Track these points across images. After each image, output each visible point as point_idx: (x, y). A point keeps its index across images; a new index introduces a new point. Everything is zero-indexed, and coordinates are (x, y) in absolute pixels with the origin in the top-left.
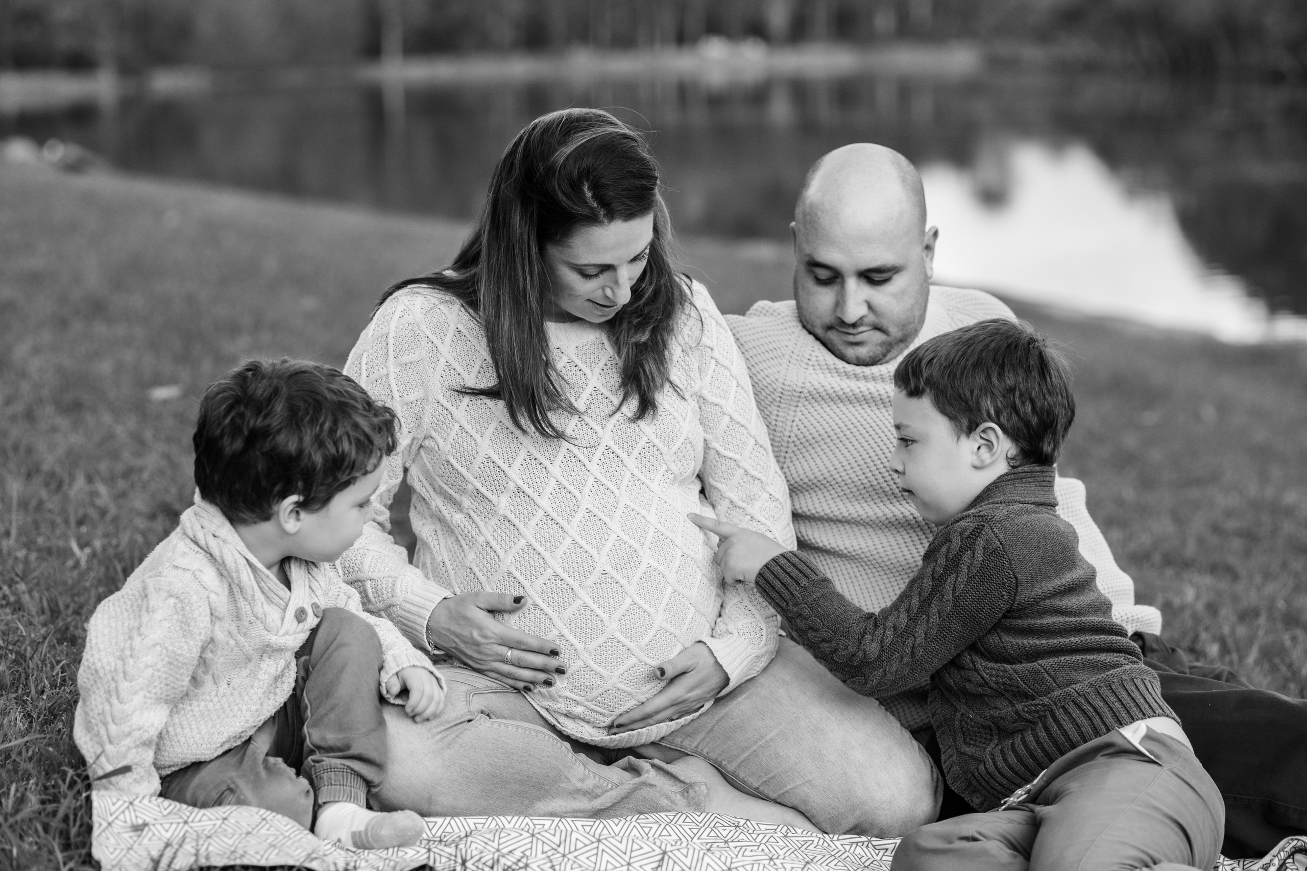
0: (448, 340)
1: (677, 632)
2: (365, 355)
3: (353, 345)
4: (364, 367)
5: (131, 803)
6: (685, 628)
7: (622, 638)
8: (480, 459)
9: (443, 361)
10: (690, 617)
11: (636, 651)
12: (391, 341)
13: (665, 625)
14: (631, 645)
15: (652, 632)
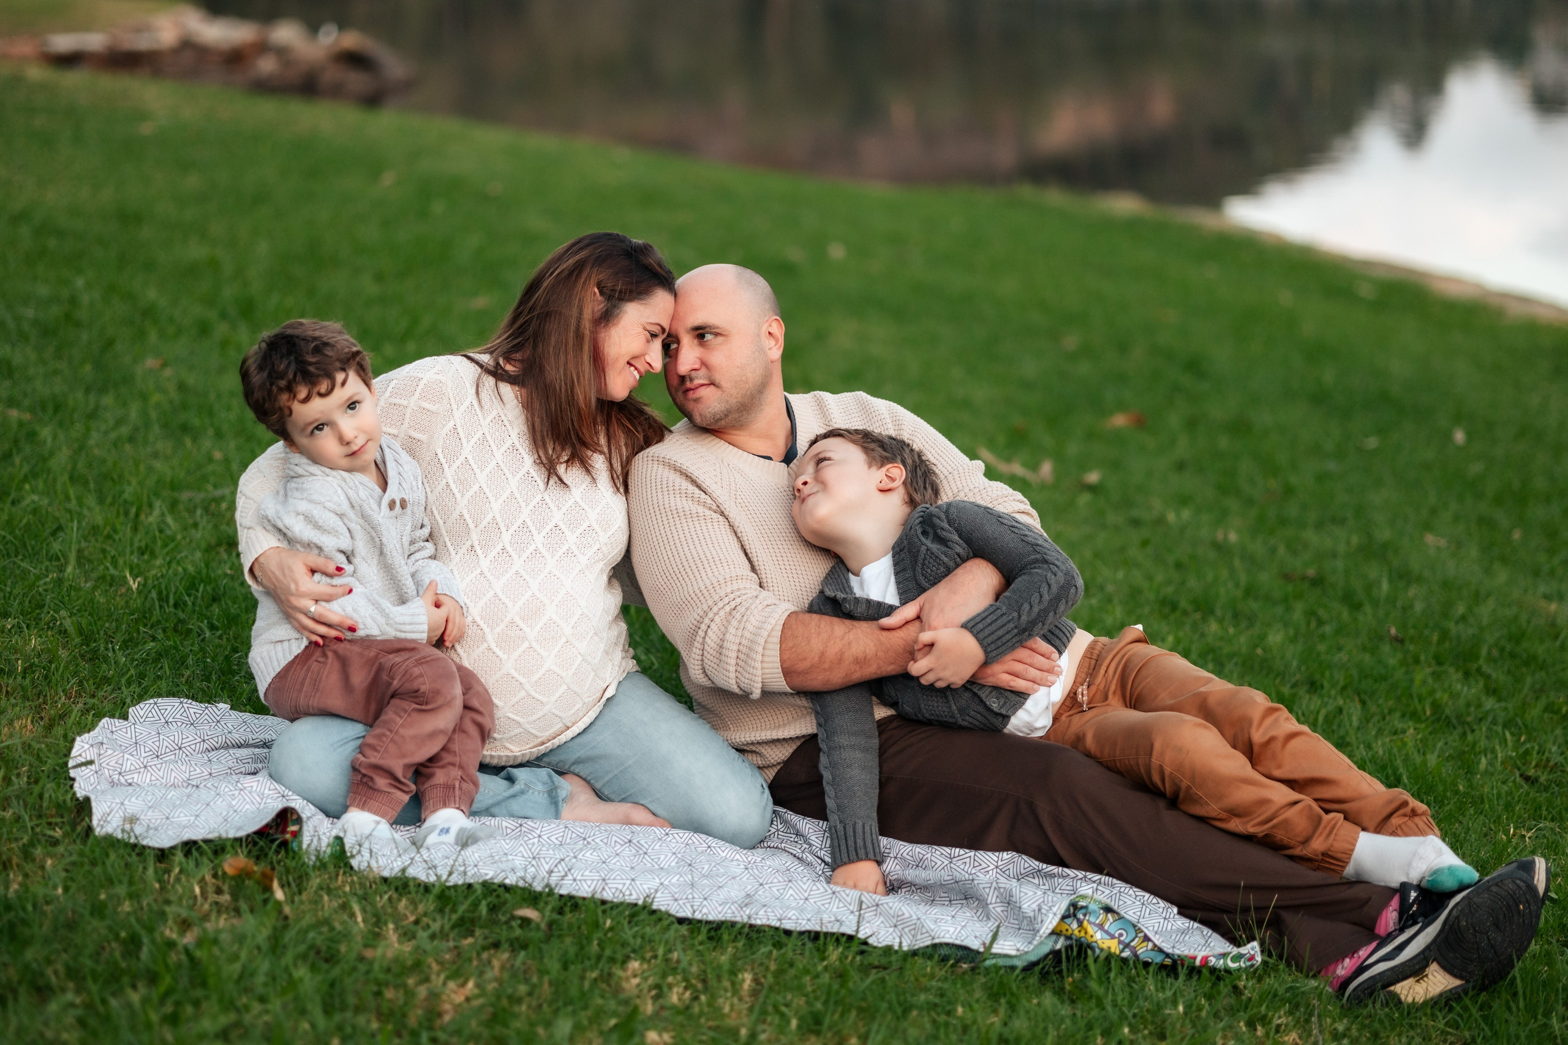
0: (462, 408)
1: (564, 674)
2: (395, 381)
3: (386, 372)
4: (390, 389)
5: (122, 804)
6: (571, 672)
7: (516, 675)
8: (456, 515)
9: (452, 423)
10: (576, 664)
11: (527, 687)
12: (421, 385)
13: (553, 667)
14: (523, 680)
15: (542, 672)
